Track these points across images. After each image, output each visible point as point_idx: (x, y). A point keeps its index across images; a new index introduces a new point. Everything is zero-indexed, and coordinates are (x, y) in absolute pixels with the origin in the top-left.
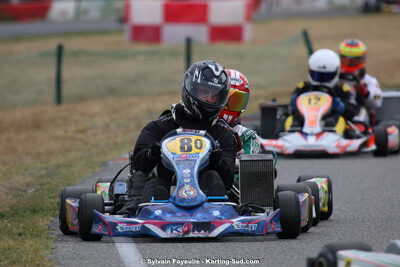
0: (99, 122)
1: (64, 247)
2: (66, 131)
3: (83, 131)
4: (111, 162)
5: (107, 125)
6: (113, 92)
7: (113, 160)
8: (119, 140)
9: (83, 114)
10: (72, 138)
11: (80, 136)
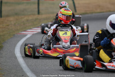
0: (13, 23)
1: (2, 59)
2: (3, 25)
3: (8, 26)
4: (16, 35)
5: (15, 24)
6: (16, 14)
7: (17, 34)
8: (18, 28)
9: (8, 20)
10: (5, 28)
11: (7, 27)
